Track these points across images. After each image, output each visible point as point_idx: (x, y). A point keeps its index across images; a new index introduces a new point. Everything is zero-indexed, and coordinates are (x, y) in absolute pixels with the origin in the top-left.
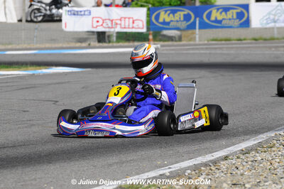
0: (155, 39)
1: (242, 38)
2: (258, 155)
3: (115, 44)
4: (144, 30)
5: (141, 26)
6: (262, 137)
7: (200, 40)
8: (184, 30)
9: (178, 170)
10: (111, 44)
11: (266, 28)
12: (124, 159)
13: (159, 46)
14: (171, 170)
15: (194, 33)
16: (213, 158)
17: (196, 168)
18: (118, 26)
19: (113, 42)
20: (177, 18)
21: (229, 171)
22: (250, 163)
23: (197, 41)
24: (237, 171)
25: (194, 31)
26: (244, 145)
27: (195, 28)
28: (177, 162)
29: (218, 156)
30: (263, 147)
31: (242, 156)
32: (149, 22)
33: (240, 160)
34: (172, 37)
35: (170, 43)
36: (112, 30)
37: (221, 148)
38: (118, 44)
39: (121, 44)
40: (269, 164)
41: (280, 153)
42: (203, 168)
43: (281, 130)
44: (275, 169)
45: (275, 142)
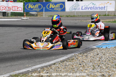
0: (27, 15)
1: (62, 15)
2: (67, 63)
3: (10, 17)
4: (22, 12)
5: (21, 10)
6: (69, 56)
7: (45, 16)
8: (39, 12)
9: (35, 69)
10: (8, 17)
11: (71, 12)
12: (13, 64)
13: (28, 18)
14: (32, 69)
15: (43, 13)
16: (49, 64)
17: (42, 68)
18: (12, 10)
20: (36, 7)
21: (56, 69)
22: (64, 66)
23: (44, 17)
24: (59, 69)
26: (62, 59)
27: (43, 11)
28: (34, 66)
29: (51, 63)
30: (69, 60)
31: (61, 63)
32: (24, 8)
33: (60, 65)
34: (34, 14)
35: (33, 17)
36: (9, 11)
37: (53, 60)
38: (11, 17)
39: (13, 17)
40: (72, 66)
41: (76, 62)
42: (45, 68)
43: (77, 53)
44: (74, 68)
45: (74, 57)
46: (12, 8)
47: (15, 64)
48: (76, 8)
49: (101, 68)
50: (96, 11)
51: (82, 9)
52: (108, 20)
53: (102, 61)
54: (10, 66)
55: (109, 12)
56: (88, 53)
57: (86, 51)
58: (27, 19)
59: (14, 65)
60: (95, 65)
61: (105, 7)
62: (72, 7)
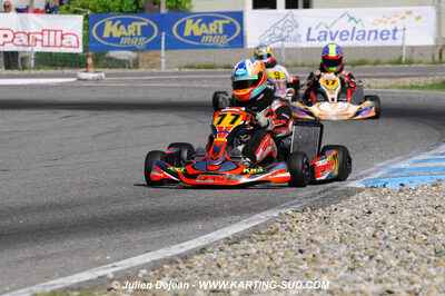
0: (96, 64)
2: (251, 245)
3: (32, 72)
4: (80, 50)
5: (74, 43)
6: (259, 219)
7: (167, 67)
8: (142, 50)
9: (128, 269)
10: (26, 72)
12: (42, 253)
13: (103, 75)
14: (116, 269)
15: (159, 56)
16: (182, 251)
17: (157, 268)
18: (39, 43)
19: (30, 69)
20: (131, 32)
21: (207, 271)
22: (239, 258)
23: (163, 69)
24: (218, 270)
25: (158, 52)
26: (230, 231)
27: (160, 49)
28: (126, 257)
29: (191, 248)
30: (260, 234)
31: (228, 248)
32: (87, 38)
33: (223, 254)
34: (124, 61)
35: (120, 71)
36: (29, 49)
37: (196, 234)
38: (38, 72)
39: (42, 71)
40: (268, 259)
41: (286, 242)
42: (166, 266)
43: (288, 207)
44: (277, 267)
45: (279, 225)
46: (39, 37)
47: (51, 251)
48: (285, 34)
49: (381, 265)
50: (364, 47)
51: (308, 39)
52: (408, 81)
53: (385, 238)
54: (31, 258)
55: (413, 49)
56: (333, 207)
57: (323, 199)
58: (97, 80)
59: (47, 256)
60: (358, 253)
61: (395, 30)
62: (271, 32)
